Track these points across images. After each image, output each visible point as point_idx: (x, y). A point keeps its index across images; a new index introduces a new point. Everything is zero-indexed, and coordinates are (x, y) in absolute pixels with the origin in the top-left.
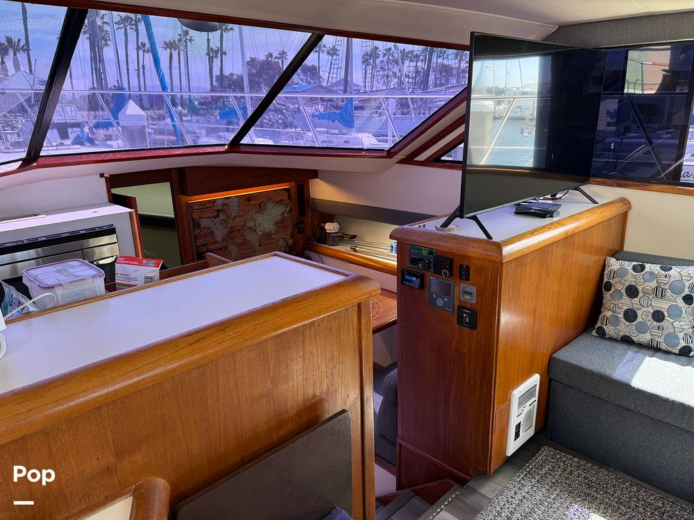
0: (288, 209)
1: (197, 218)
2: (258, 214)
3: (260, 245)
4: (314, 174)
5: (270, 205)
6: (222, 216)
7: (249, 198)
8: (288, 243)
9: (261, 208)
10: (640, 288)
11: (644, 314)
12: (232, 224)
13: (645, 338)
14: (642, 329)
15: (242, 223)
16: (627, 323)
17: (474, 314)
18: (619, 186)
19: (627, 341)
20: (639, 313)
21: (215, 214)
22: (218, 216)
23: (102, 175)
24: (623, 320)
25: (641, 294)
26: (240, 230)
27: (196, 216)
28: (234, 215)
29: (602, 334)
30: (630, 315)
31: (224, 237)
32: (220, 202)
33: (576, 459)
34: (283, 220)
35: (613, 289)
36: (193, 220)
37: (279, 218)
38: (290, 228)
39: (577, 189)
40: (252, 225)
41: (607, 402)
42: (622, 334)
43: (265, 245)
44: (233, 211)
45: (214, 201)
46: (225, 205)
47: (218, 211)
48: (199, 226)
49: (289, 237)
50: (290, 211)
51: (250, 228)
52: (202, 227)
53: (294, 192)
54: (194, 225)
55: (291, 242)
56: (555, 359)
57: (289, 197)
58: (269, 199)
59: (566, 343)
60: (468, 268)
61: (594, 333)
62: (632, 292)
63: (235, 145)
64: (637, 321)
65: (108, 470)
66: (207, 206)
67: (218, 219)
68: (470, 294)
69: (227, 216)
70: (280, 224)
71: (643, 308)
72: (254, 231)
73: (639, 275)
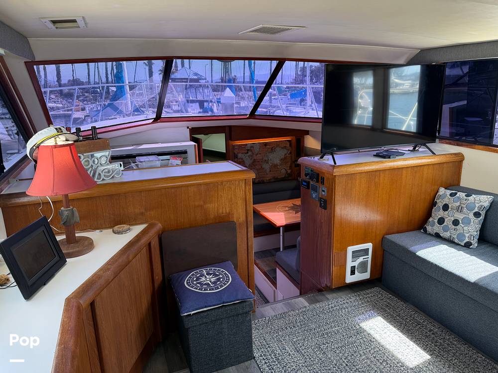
0: (289, 152)
1: (236, 153)
2: (270, 154)
3: (270, 171)
4: (307, 132)
5: (278, 149)
6: (250, 153)
7: (266, 144)
8: (287, 172)
9: (273, 150)
10: (450, 206)
11: (448, 222)
12: (255, 158)
13: (446, 235)
14: (446, 229)
15: (261, 158)
16: (439, 225)
17: (325, 201)
18: (458, 145)
19: (437, 236)
20: (446, 220)
21: (246, 152)
22: (248, 153)
23: (188, 128)
24: (437, 223)
25: (450, 209)
26: (259, 162)
27: (236, 151)
28: (256, 153)
29: (425, 231)
30: (441, 221)
31: (250, 164)
32: (249, 145)
33: (390, 295)
34: (285, 158)
35: (437, 206)
36: (234, 153)
37: (283, 157)
38: (289, 163)
39: (424, 145)
40: (267, 159)
41: (406, 263)
42: (435, 231)
43: (273, 171)
44: (257, 150)
45: (246, 145)
46: (251, 147)
47: (248, 150)
48: (237, 157)
49: (289, 168)
50: (290, 153)
51: (265, 161)
52: (239, 158)
53: (294, 142)
54: (234, 156)
55: (289, 171)
56: (386, 238)
57: (290, 145)
58: (278, 146)
59: (398, 232)
60: (324, 178)
61: (422, 231)
62: (446, 207)
63: (252, 115)
64: (444, 224)
65: (142, 214)
66: (242, 147)
67: (247, 154)
68: (324, 191)
69: (253, 154)
70: (283, 160)
71: (449, 218)
72: (268, 163)
73: (452, 198)
